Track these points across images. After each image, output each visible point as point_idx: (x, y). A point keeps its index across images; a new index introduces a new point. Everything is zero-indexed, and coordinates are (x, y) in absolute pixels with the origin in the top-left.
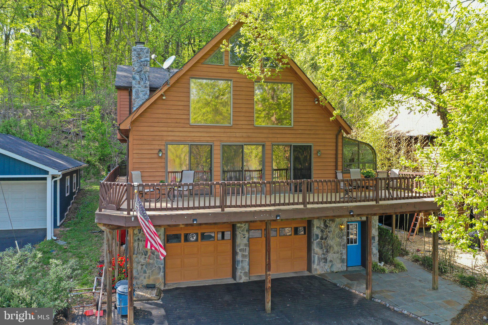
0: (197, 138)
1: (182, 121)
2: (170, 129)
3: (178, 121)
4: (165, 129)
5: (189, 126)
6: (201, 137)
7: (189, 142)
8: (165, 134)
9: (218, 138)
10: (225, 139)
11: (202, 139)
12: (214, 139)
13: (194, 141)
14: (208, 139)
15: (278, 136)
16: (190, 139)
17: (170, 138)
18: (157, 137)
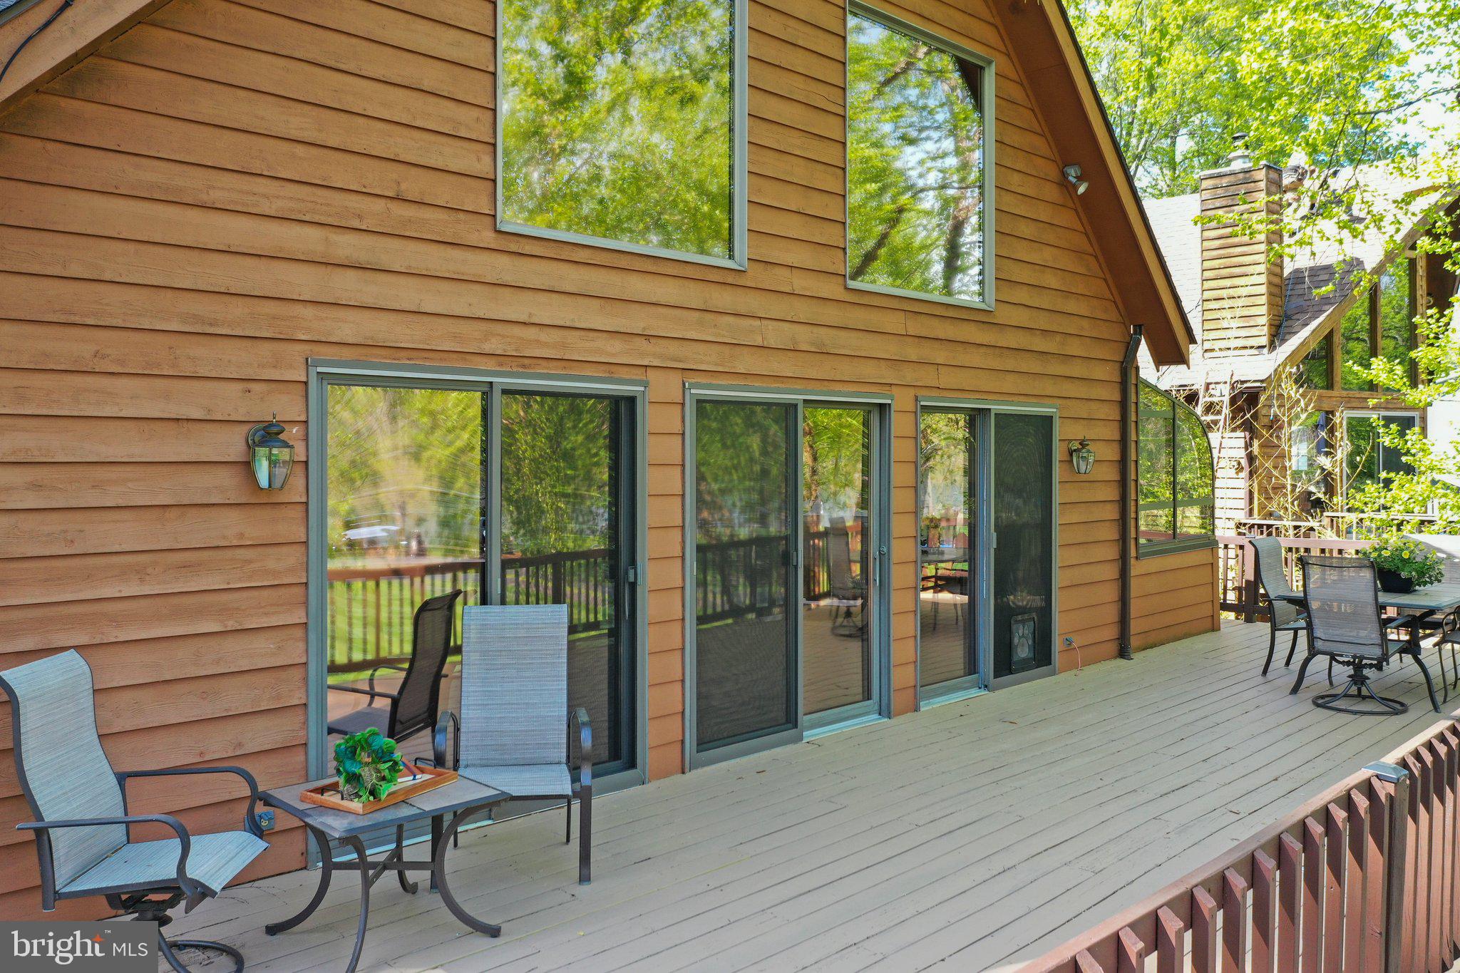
0: (544, 336)
1: (444, 191)
2: (347, 246)
3: (414, 184)
4: (308, 240)
5: (488, 238)
6: (572, 337)
7: (490, 365)
8: (304, 282)
9: (673, 348)
10: (707, 359)
11: (581, 348)
12: (648, 354)
13: (525, 362)
14: (614, 350)
15: (940, 355)
16: (493, 346)
17: (348, 327)
18: (238, 309)
